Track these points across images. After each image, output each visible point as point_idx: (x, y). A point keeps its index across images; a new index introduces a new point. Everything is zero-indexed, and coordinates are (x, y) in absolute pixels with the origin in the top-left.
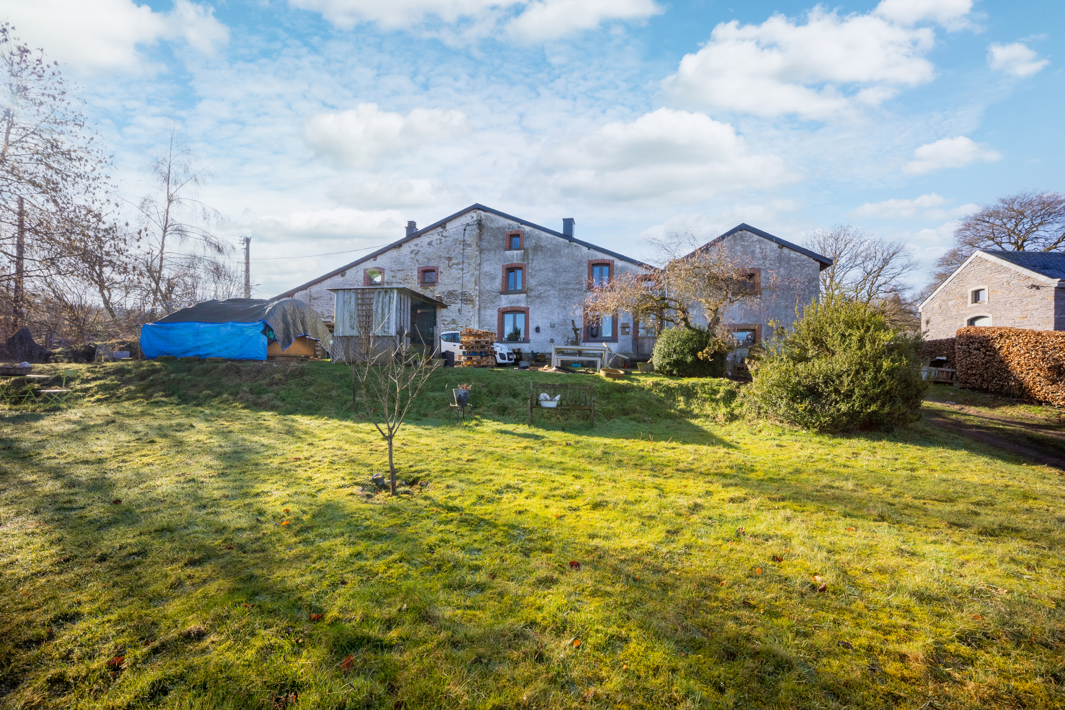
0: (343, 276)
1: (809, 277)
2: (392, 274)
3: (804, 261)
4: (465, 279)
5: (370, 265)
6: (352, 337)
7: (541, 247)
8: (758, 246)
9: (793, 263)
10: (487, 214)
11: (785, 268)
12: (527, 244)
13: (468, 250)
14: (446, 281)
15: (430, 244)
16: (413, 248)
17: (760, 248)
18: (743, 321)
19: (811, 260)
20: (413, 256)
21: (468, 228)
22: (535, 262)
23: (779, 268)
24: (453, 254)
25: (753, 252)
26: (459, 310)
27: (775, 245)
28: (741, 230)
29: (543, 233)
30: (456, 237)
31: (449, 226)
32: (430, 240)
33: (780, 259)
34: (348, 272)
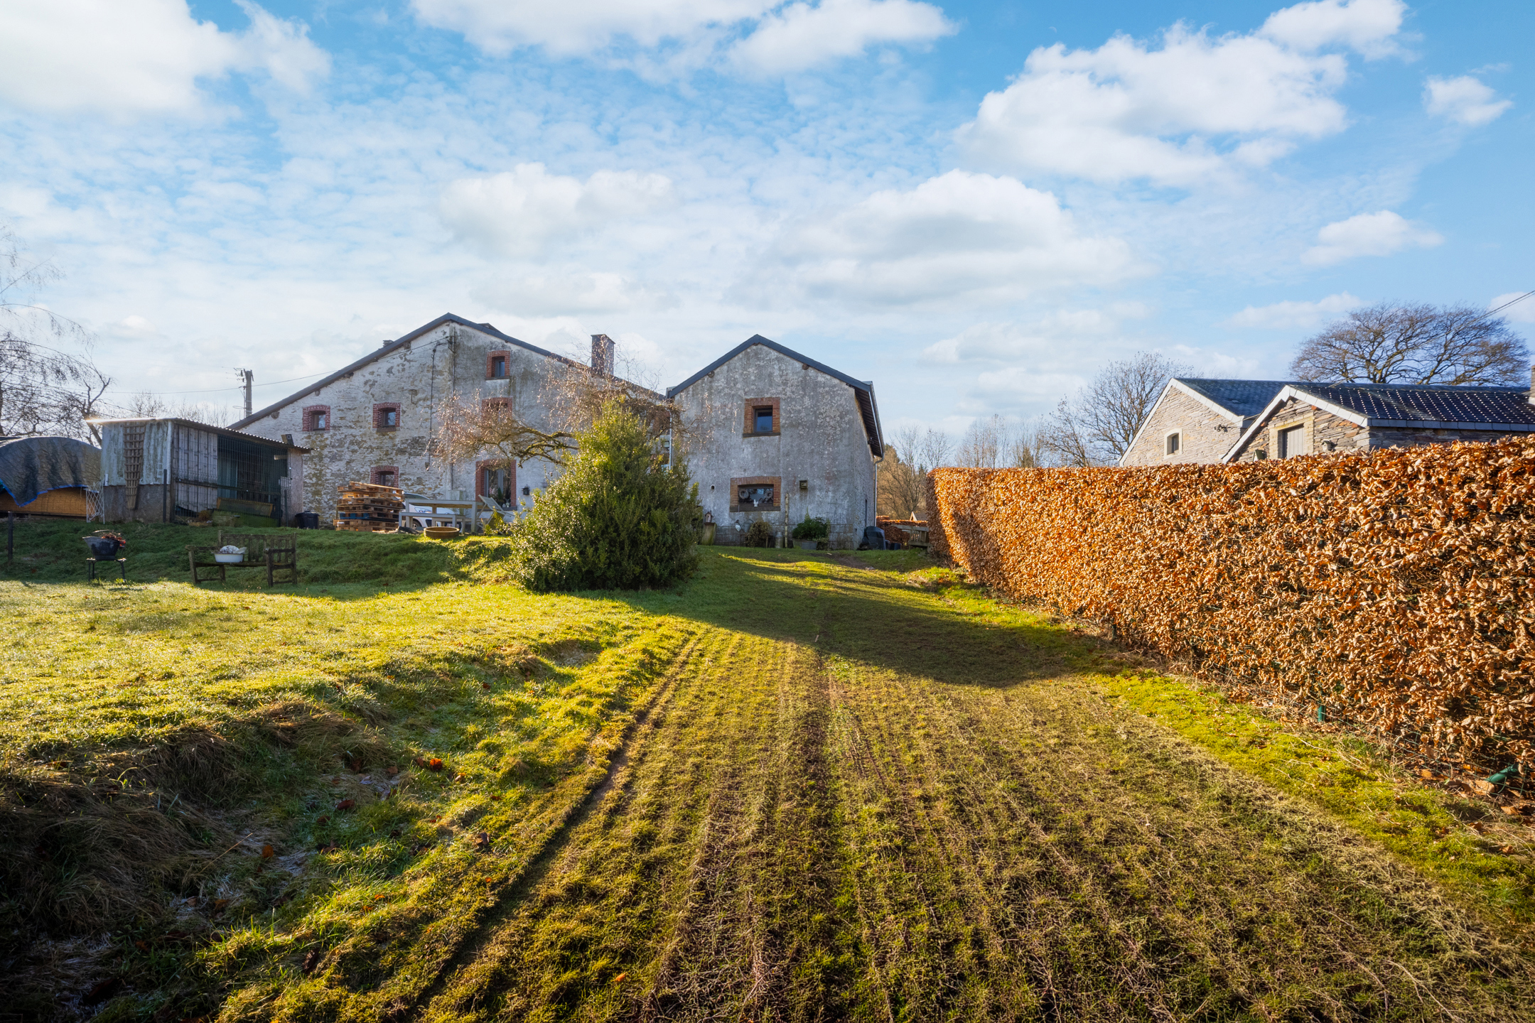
0: (275, 417)
1: (841, 409)
2: (339, 414)
3: (835, 386)
4: (434, 420)
5: (311, 401)
6: (121, 486)
7: (533, 374)
8: (776, 367)
9: (821, 390)
10: (463, 328)
11: (811, 397)
12: (514, 370)
13: (439, 380)
14: (410, 424)
15: (389, 371)
16: (369, 377)
17: (780, 369)
18: (758, 473)
19: (844, 385)
20: (368, 388)
21: (439, 348)
22: (524, 396)
23: (803, 396)
24: (419, 385)
25: (770, 375)
26: (427, 465)
27: (798, 365)
28: (755, 344)
29: (534, 353)
30: (424, 361)
31: (414, 345)
32: (389, 366)
33: (804, 384)
34: (281, 412)
